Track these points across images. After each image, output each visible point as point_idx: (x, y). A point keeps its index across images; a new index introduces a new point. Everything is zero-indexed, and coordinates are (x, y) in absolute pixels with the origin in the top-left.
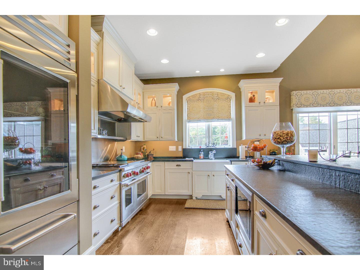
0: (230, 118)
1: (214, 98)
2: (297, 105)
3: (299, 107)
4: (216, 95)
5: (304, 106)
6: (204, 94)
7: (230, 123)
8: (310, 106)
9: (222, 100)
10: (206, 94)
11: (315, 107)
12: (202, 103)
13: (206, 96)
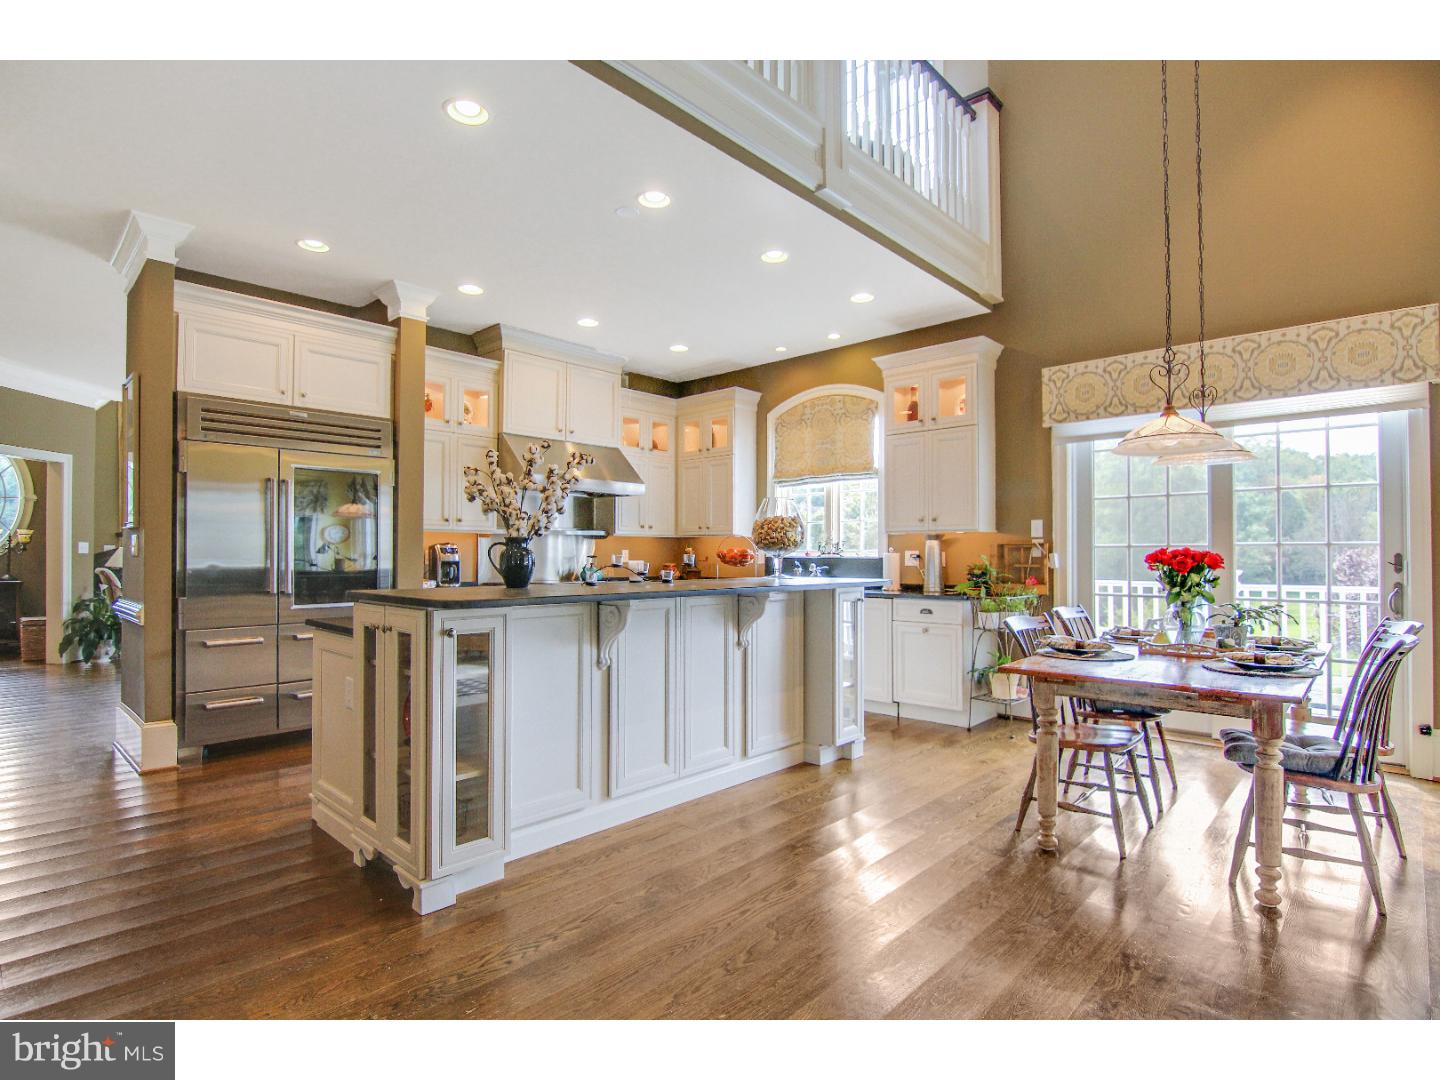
0: (870, 468)
1: (836, 412)
2: (1054, 416)
3: (1060, 422)
4: (840, 405)
5: (1077, 417)
6: (813, 402)
7: (875, 482)
8: (1098, 414)
9: (853, 416)
10: (816, 402)
11: (1117, 415)
12: (809, 429)
13: (817, 409)
